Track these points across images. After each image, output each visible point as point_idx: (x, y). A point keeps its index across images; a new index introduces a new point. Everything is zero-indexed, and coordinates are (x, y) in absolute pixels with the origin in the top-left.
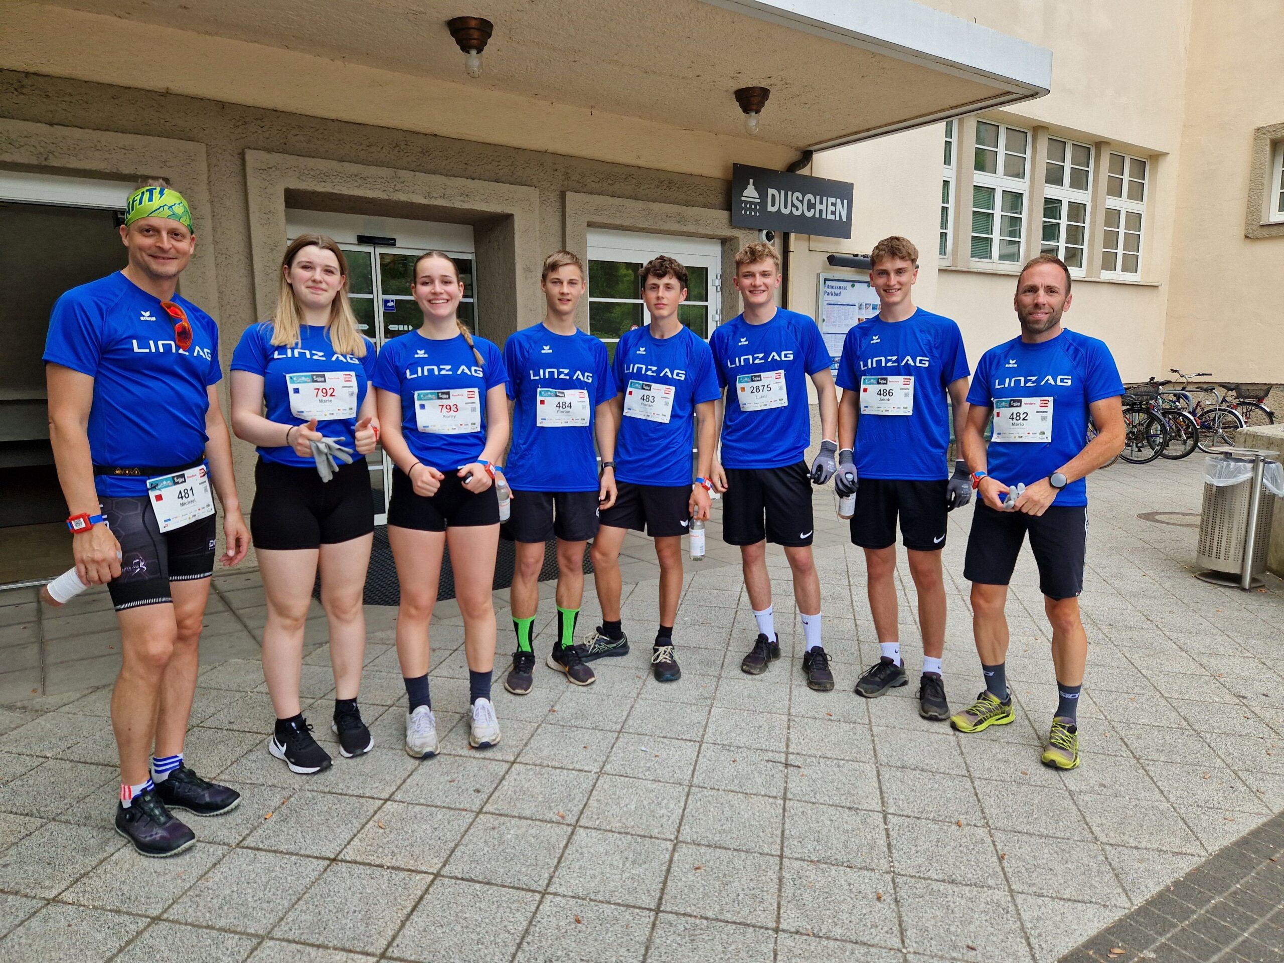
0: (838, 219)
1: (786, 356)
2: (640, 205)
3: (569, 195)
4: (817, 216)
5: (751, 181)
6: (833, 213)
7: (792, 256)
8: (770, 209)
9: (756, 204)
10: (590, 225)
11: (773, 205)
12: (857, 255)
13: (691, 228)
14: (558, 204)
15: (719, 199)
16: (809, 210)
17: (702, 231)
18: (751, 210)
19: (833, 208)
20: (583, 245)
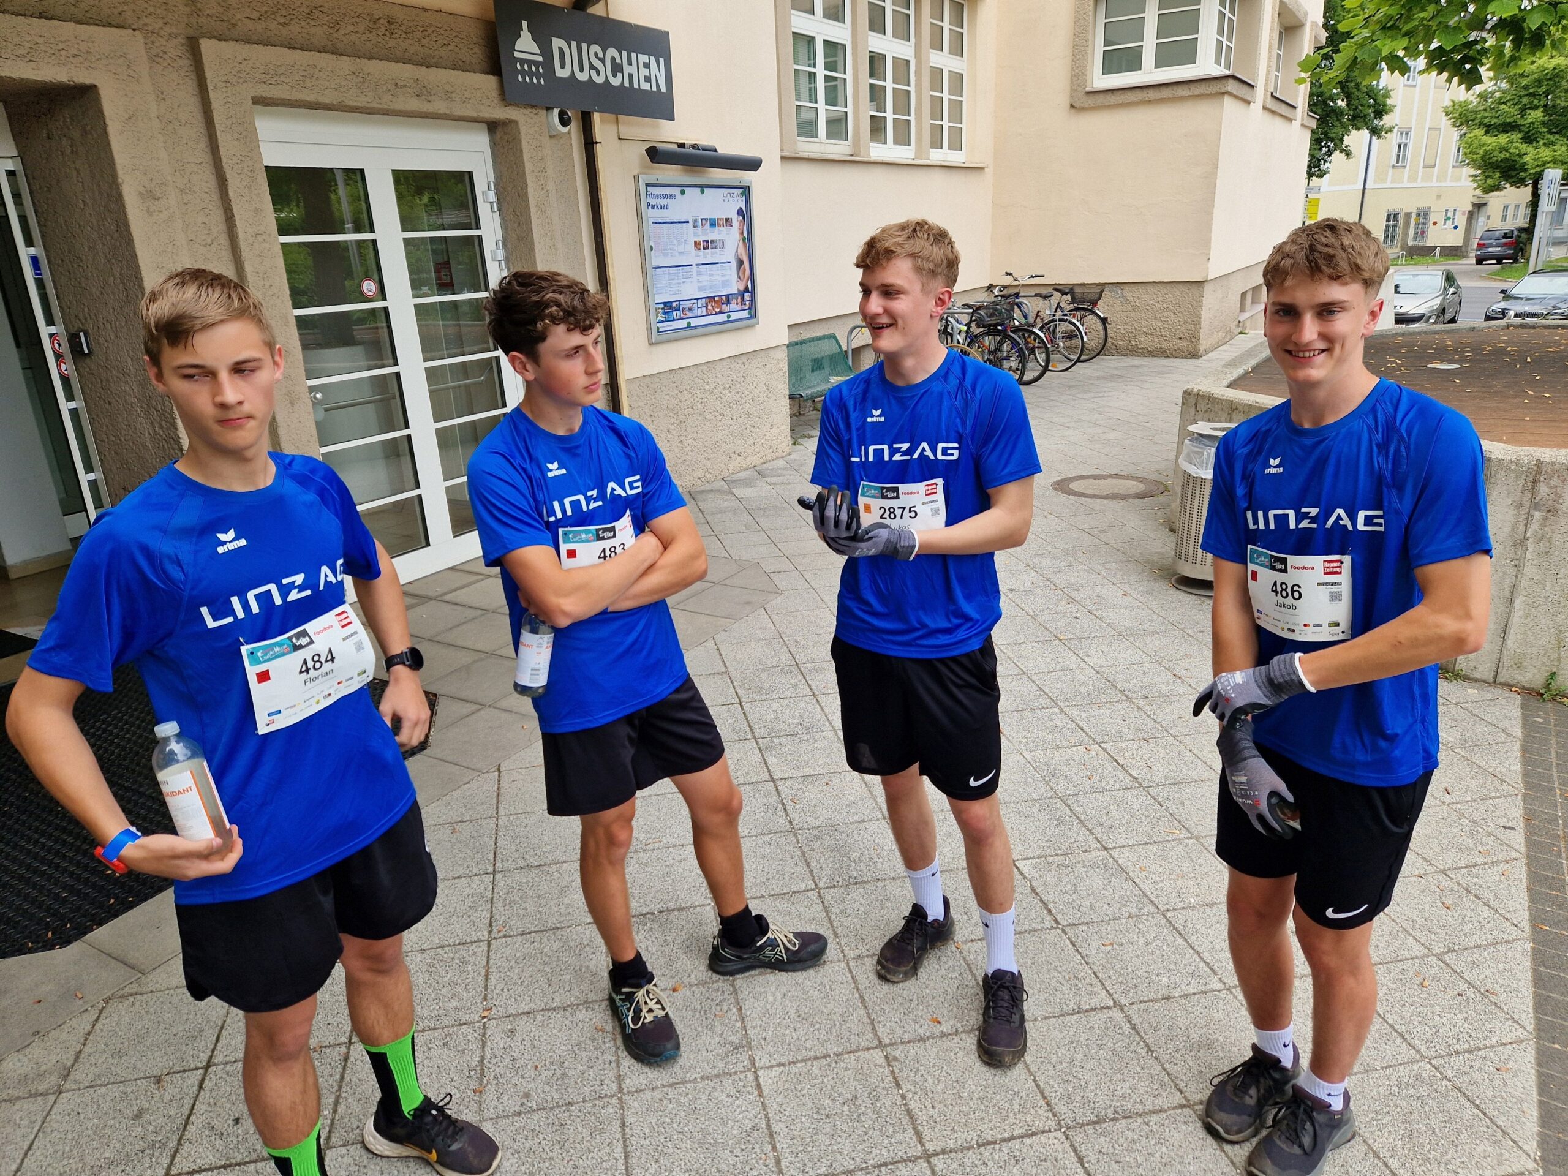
0: (654, 89)
1: (945, 452)
2: (345, 64)
3: (207, 46)
4: (627, 84)
5: (525, 24)
6: (648, 79)
7: (599, 150)
8: (561, 73)
9: (537, 64)
10: (257, 101)
11: (563, 66)
12: (682, 145)
13: (440, 106)
14: (186, 63)
15: (476, 54)
16: (615, 76)
17: (459, 111)
18: (531, 74)
19: (646, 72)
20: (250, 139)
